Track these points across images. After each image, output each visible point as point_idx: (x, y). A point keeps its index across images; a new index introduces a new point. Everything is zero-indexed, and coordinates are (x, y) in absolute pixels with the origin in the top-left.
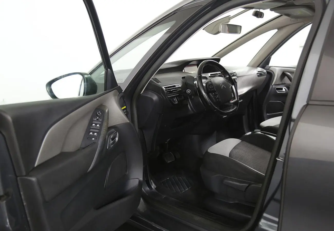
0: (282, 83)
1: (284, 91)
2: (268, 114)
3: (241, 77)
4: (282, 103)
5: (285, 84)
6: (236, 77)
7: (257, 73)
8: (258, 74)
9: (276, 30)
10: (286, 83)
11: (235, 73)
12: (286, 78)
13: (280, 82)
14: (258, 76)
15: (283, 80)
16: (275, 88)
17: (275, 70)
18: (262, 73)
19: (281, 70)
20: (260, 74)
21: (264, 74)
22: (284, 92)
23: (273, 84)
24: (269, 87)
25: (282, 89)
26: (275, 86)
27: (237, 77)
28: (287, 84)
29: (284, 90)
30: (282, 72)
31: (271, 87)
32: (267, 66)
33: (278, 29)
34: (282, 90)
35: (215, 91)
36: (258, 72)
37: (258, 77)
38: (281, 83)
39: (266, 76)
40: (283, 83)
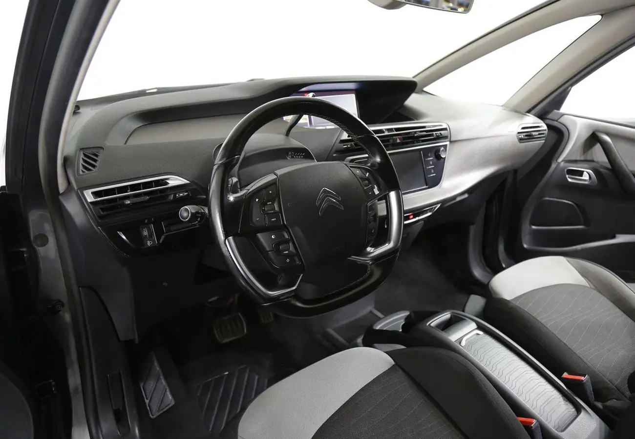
0: (586, 159)
1: (585, 180)
2: (534, 227)
3: (463, 143)
4: (575, 206)
5: (593, 161)
6: (448, 143)
7: (519, 133)
8: (522, 136)
9: (598, 18)
10: (595, 160)
11: (445, 129)
12: (598, 147)
13: (581, 156)
14: (521, 140)
15: (591, 150)
16: (563, 170)
17: (575, 123)
18: (534, 133)
19: (590, 126)
20: (526, 136)
21: (539, 134)
22: (586, 183)
23: (560, 160)
24: (549, 166)
25: (581, 173)
26: (567, 164)
27: (451, 142)
28: (597, 162)
29: (586, 177)
30: (590, 133)
31: (554, 166)
32: (556, 111)
33: (602, 15)
34: (582, 176)
35: (285, 228)
36: (523, 128)
37: (520, 142)
38: (582, 158)
39: (544, 141)
40: (589, 158)
